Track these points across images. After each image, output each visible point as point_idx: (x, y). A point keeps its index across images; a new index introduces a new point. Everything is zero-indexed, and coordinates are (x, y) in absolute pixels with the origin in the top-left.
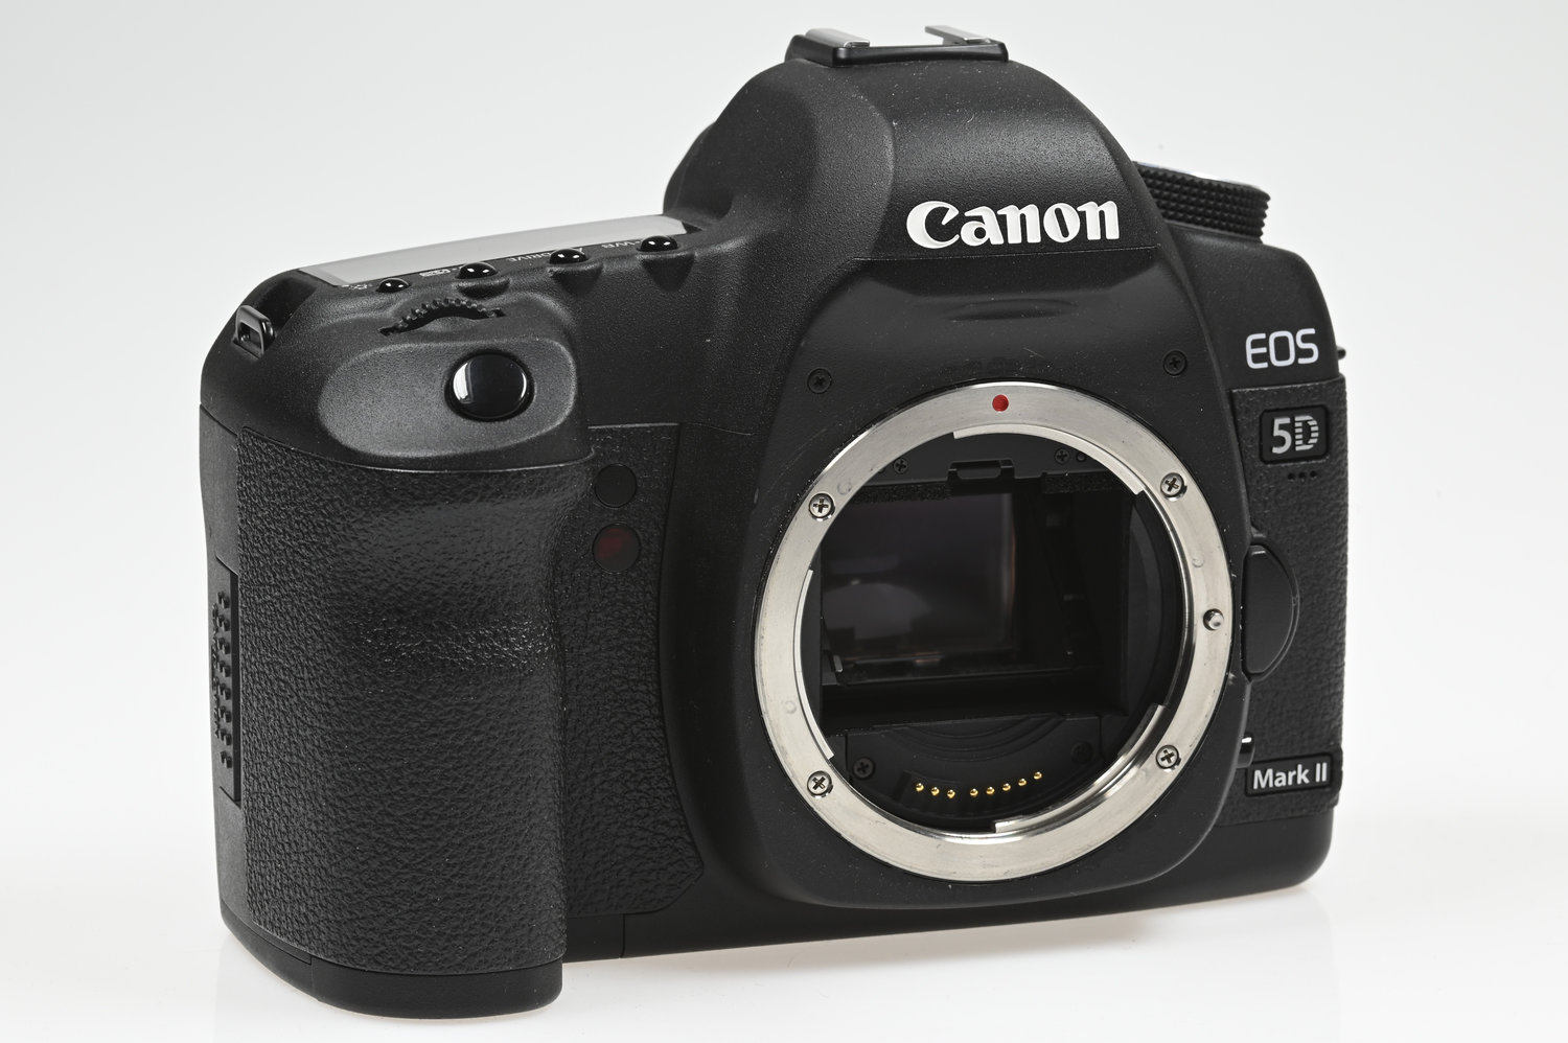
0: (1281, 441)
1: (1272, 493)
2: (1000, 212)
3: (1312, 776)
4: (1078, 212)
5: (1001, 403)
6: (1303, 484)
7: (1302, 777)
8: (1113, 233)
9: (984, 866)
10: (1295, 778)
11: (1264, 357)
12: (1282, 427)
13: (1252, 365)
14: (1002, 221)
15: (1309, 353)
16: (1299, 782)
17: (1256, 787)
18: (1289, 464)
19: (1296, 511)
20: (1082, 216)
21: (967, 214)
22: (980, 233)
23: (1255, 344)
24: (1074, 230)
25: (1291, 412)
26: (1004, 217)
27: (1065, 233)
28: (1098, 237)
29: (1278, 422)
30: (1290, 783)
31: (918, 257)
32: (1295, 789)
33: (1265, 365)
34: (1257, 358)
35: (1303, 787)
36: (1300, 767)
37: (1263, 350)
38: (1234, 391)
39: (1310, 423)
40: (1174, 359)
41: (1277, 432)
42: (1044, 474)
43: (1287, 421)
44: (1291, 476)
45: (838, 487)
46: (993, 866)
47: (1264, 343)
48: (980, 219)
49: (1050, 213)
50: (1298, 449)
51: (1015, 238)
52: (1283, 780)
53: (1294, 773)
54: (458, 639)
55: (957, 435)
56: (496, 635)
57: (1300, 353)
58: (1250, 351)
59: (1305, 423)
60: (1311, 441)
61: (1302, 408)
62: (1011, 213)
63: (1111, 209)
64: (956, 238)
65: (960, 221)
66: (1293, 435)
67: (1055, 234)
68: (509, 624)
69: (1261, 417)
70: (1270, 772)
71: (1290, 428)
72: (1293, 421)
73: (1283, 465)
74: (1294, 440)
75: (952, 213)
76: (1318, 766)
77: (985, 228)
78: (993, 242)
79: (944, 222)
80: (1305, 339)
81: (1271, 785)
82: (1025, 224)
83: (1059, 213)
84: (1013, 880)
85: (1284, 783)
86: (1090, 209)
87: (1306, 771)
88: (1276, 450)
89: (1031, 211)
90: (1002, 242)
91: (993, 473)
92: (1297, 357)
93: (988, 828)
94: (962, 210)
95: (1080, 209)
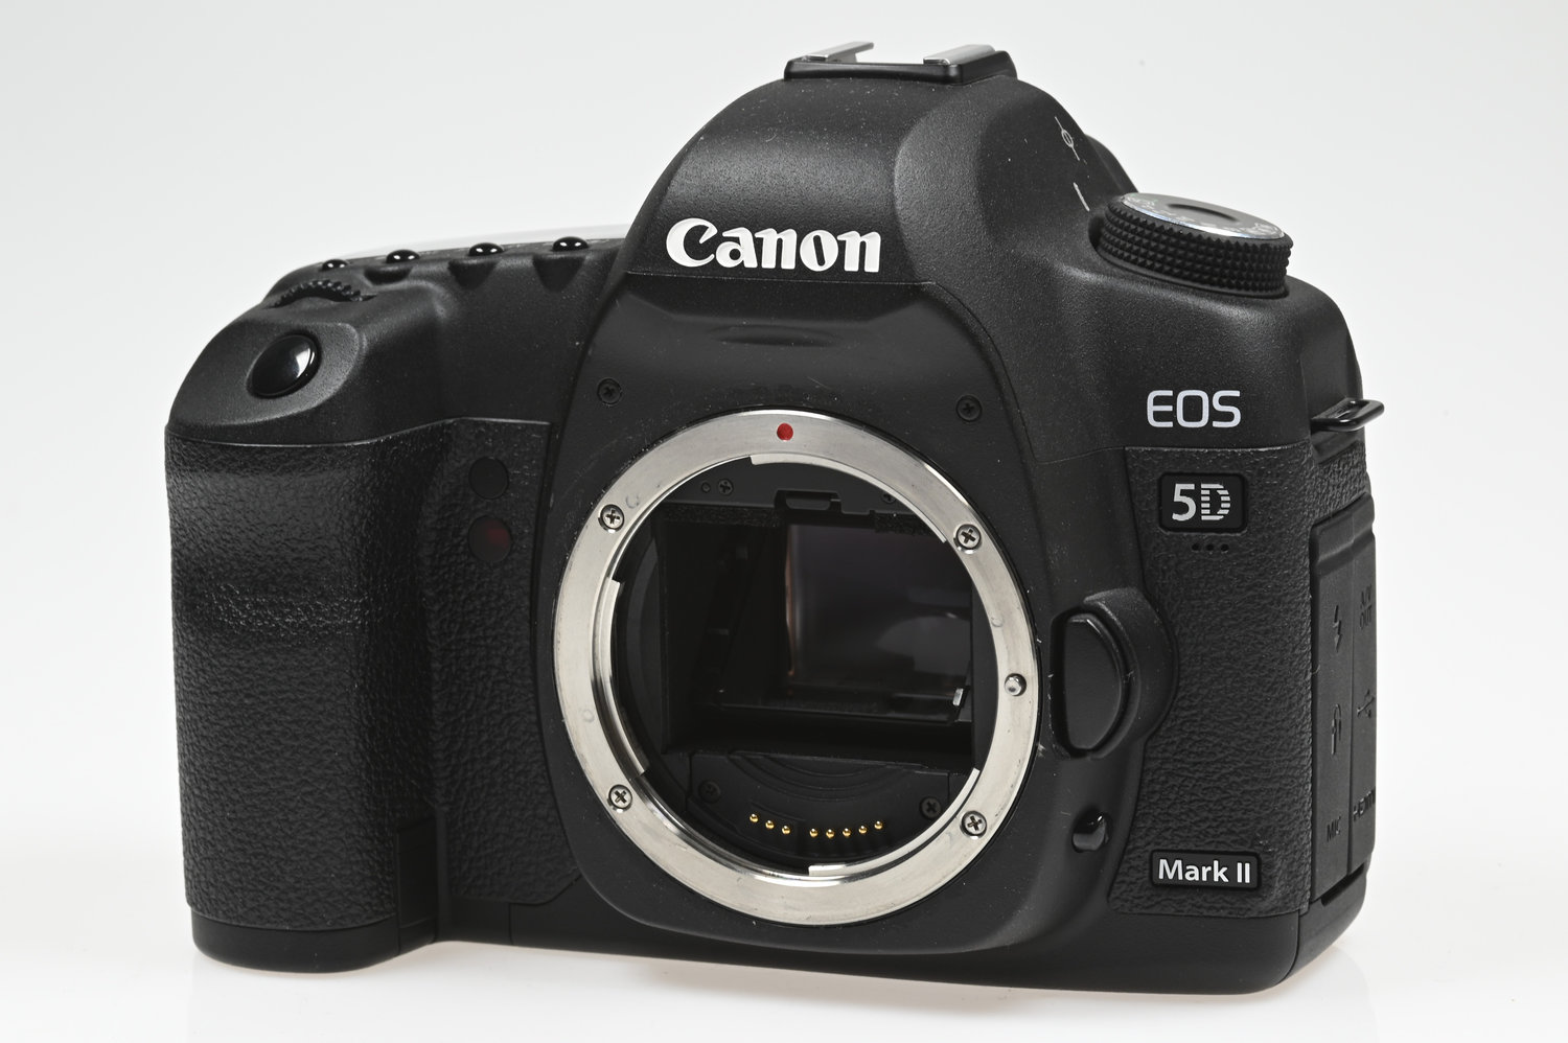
0: (1183, 508)
1: (1172, 563)
2: (758, 235)
3: (1231, 874)
4: (838, 242)
5: (785, 432)
6: (1210, 556)
7: (1219, 874)
8: (873, 265)
9: (787, 907)
10: (1211, 874)
11: (1171, 416)
12: (1183, 493)
13: (1152, 422)
14: (758, 244)
15: (1229, 417)
16: (1216, 879)
17: (1161, 877)
18: (1193, 534)
19: (1202, 585)
20: (842, 245)
21: (725, 234)
22: (735, 254)
23: (1158, 401)
24: (831, 259)
25: (1198, 478)
26: (761, 240)
27: (821, 261)
28: (855, 268)
29: (1179, 487)
30: (1204, 878)
31: (673, 273)
32: (1209, 887)
33: (1170, 424)
34: (1158, 416)
35: (1219, 888)
36: (1216, 863)
37: (1169, 408)
38: (1127, 449)
39: (1220, 492)
40: (967, 405)
41: (1178, 498)
42: (872, 512)
43: (1191, 487)
44: (1196, 547)
45: (627, 501)
46: (794, 909)
47: (1172, 401)
48: (736, 240)
49: (809, 240)
50: (1203, 518)
51: (769, 262)
52: (1194, 874)
53: (1209, 868)
54: (238, 604)
55: (756, 460)
56: (272, 604)
57: (1215, 415)
58: (1151, 408)
59: (1213, 492)
60: (1221, 512)
61: (1210, 475)
62: (769, 236)
63: (874, 241)
64: (712, 257)
65: (718, 240)
66: (1198, 503)
67: (811, 263)
68: (286, 594)
69: (1160, 481)
70: (1178, 863)
71: (1195, 495)
72: (1198, 488)
73: (1185, 534)
74: (1199, 508)
75: (712, 231)
76: (1240, 865)
77: (741, 250)
78: (747, 265)
79: (702, 241)
80: (1224, 401)
81: (1180, 877)
82: (782, 250)
83: (817, 240)
84: (818, 927)
85: (1196, 878)
86: (853, 239)
87: (1224, 869)
88: (1176, 517)
89: (789, 237)
90: (754, 265)
91: (823, 506)
92: (1211, 419)
93: (803, 870)
94: (721, 230)
95: (840, 238)
